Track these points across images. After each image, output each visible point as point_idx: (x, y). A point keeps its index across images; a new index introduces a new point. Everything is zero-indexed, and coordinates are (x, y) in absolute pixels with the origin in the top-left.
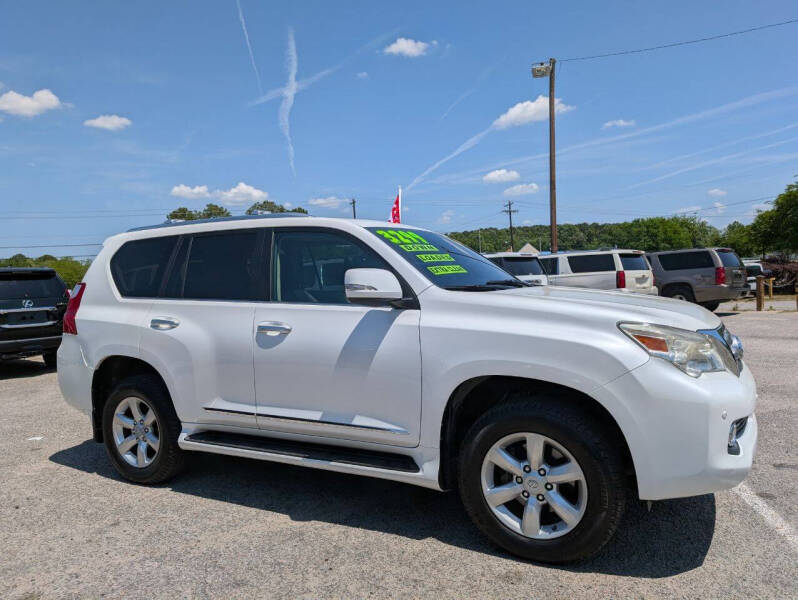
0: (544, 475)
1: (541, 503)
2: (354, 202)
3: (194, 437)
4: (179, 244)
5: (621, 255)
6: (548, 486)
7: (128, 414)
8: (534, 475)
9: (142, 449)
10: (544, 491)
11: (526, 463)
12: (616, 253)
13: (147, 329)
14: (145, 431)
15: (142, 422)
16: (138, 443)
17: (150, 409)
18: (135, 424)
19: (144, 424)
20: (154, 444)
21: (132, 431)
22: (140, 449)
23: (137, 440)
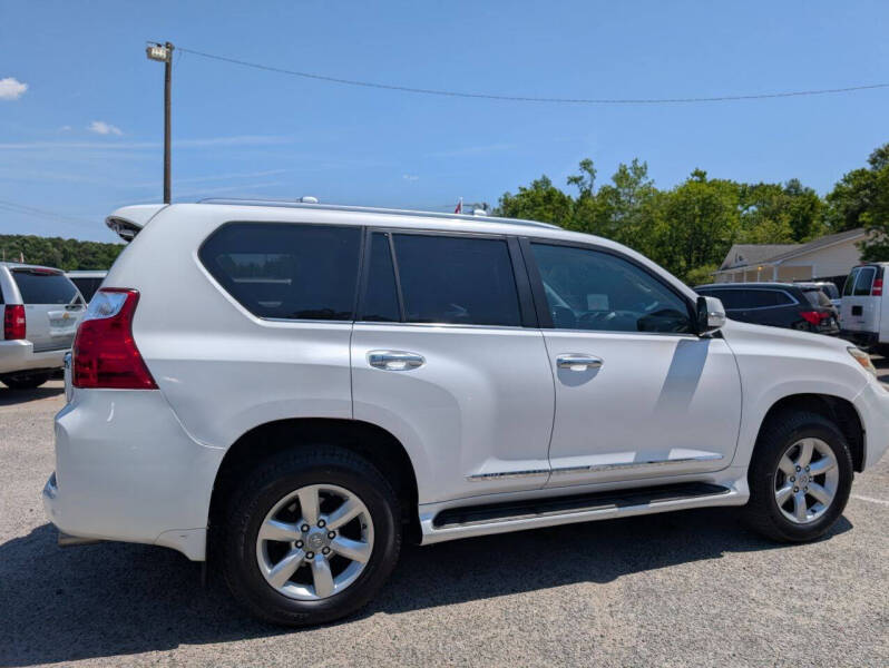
0: (808, 471)
1: (806, 493)
6: (810, 479)
8: (803, 473)
10: (808, 484)
11: (798, 464)
14: (330, 536)
15: (321, 524)
16: (310, 561)
17: (353, 498)
18: (306, 530)
19: (327, 526)
20: (359, 553)
21: (293, 543)
22: (321, 568)
23: (310, 555)
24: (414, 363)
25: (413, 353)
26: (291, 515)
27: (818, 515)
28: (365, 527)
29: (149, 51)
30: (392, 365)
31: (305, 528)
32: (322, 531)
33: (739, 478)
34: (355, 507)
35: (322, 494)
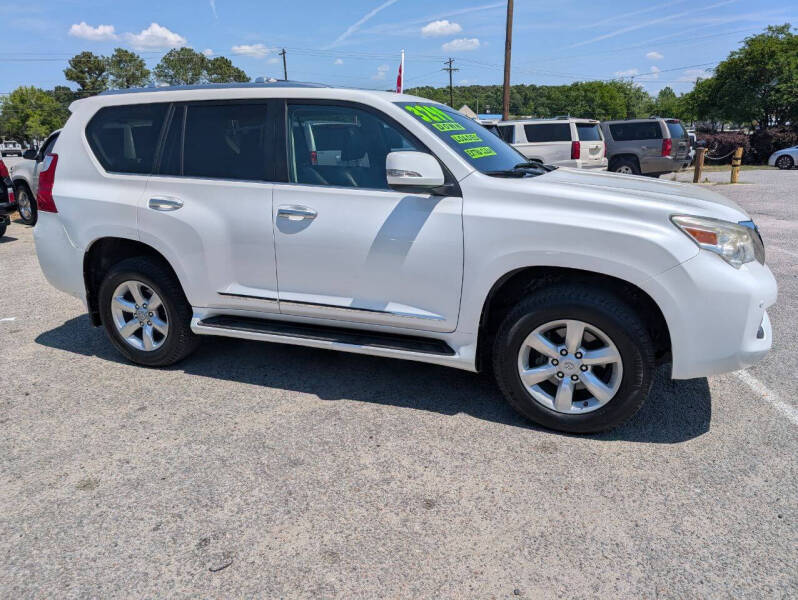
0: (581, 358)
1: (574, 382)
2: (284, 53)
3: (207, 321)
4: (170, 113)
5: (578, 125)
6: (583, 368)
7: (128, 297)
8: (571, 358)
9: (148, 332)
10: (579, 373)
11: (564, 347)
12: (572, 122)
13: (146, 209)
14: (150, 314)
15: (145, 306)
16: (143, 327)
17: (155, 293)
18: (138, 307)
19: (148, 308)
20: (164, 330)
21: (133, 314)
22: (146, 333)
23: (142, 324)
24: (176, 206)
27: (587, 409)
30: (162, 206)
32: (145, 311)
33: (468, 344)
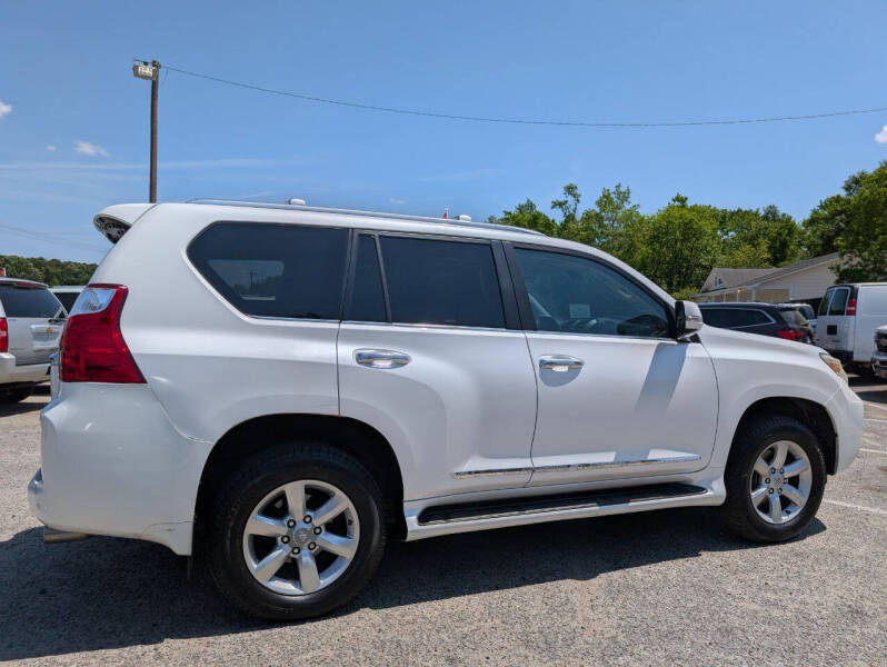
0: (783, 473)
1: (779, 495)
6: (784, 481)
8: (777, 474)
10: (782, 486)
11: (772, 466)
14: (316, 531)
15: (308, 520)
16: (297, 556)
17: (338, 493)
18: (292, 525)
19: (314, 521)
20: (345, 548)
21: (279, 539)
22: (307, 562)
23: (296, 551)
24: (400, 362)
25: (399, 351)
26: (278, 510)
27: (792, 516)
28: (351, 522)
29: (135, 68)
30: (378, 363)
31: (291, 524)
32: (308, 527)
33: (716, 479)
34: (341, 503)
35: (308, 490)
